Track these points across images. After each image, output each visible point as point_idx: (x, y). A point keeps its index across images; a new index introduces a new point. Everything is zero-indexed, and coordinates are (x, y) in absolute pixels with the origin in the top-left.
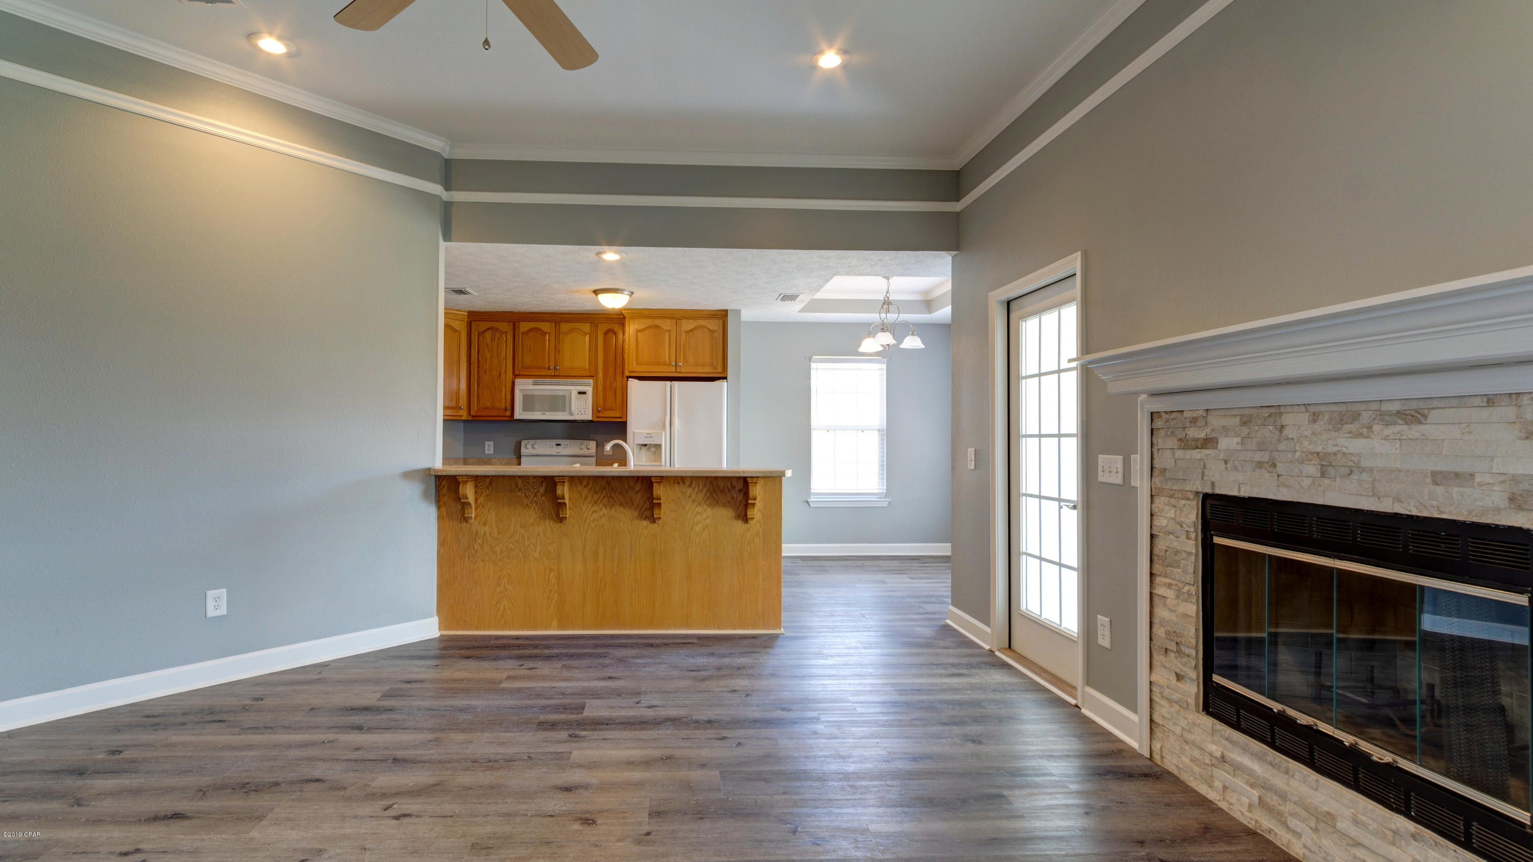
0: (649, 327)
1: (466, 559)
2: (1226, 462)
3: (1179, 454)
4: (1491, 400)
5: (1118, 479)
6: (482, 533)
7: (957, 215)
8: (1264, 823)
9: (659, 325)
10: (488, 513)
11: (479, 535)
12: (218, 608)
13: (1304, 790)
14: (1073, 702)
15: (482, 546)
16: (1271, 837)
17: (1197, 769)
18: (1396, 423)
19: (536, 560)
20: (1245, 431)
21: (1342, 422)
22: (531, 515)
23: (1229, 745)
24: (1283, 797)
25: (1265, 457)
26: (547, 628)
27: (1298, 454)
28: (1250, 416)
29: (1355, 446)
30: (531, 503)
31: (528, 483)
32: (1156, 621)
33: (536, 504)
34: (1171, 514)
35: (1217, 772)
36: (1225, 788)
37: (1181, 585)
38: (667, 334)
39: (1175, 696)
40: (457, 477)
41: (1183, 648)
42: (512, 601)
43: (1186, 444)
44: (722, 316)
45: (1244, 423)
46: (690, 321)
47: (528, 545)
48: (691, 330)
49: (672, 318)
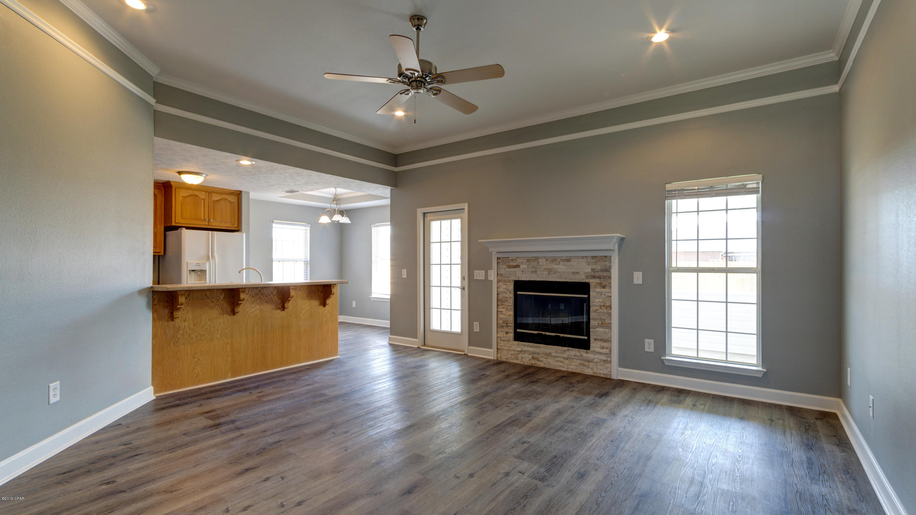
0: (190, 195)
1: (172, 345)
2: (522, 272)
3: (507, 270)
4: (583, 257)
5: (483, 278)
6: (183, 327)
7: (396, 173)
8: (534, 362)
9: (198, 195)
10: (187, 314)
11: (181, 328)
12: (55, 396)
13: (544, 350)
14: (464, 353)
15: (183, 335)
16: (535, 365)
17: (513, 357)
18: (565, 262)
19: (218, 339)
20: (528, 263)
21: (553, 261)
22: (215, 313)
23: (523, 346)
24: (538, 354)
25: (534, 270)
26: (225, 378)
27: (542, 269)
28: (530, 259)
29: (556, 267)
30: (215, 305)
31: (213, 293)
32: (499, 319)
33: (218, 306)
34: (504, 287)
35: (519, 355)
36: (522, 358)
37: (507, 307)
38: (203, 201)
39: (506, 339)
40: (178, 292)
41: (508, 324)
42: (203, 366)
43: (509, 267)
44: (238, 194)
45: (528, 261)
46: (218, 195)
47: (214, 331)
48: (218, 201)
49: (206, 192)
